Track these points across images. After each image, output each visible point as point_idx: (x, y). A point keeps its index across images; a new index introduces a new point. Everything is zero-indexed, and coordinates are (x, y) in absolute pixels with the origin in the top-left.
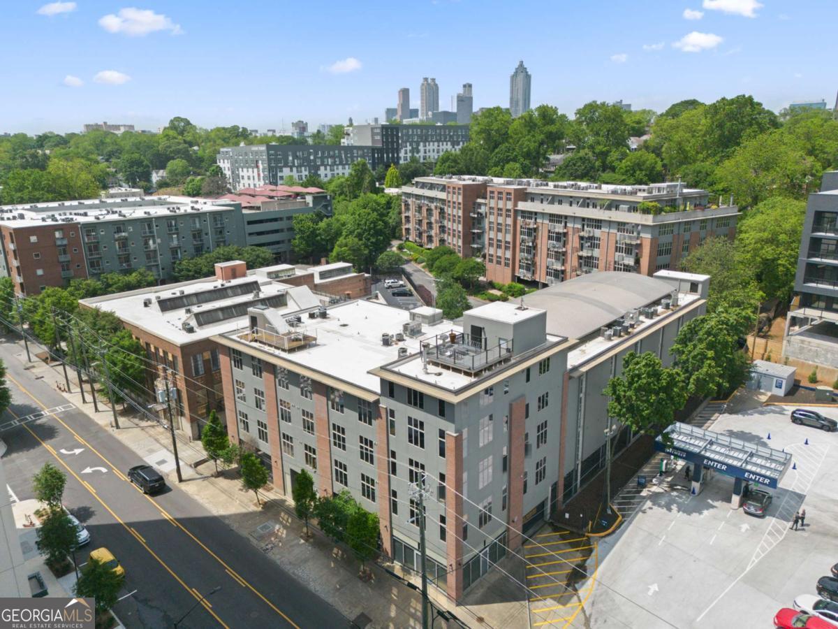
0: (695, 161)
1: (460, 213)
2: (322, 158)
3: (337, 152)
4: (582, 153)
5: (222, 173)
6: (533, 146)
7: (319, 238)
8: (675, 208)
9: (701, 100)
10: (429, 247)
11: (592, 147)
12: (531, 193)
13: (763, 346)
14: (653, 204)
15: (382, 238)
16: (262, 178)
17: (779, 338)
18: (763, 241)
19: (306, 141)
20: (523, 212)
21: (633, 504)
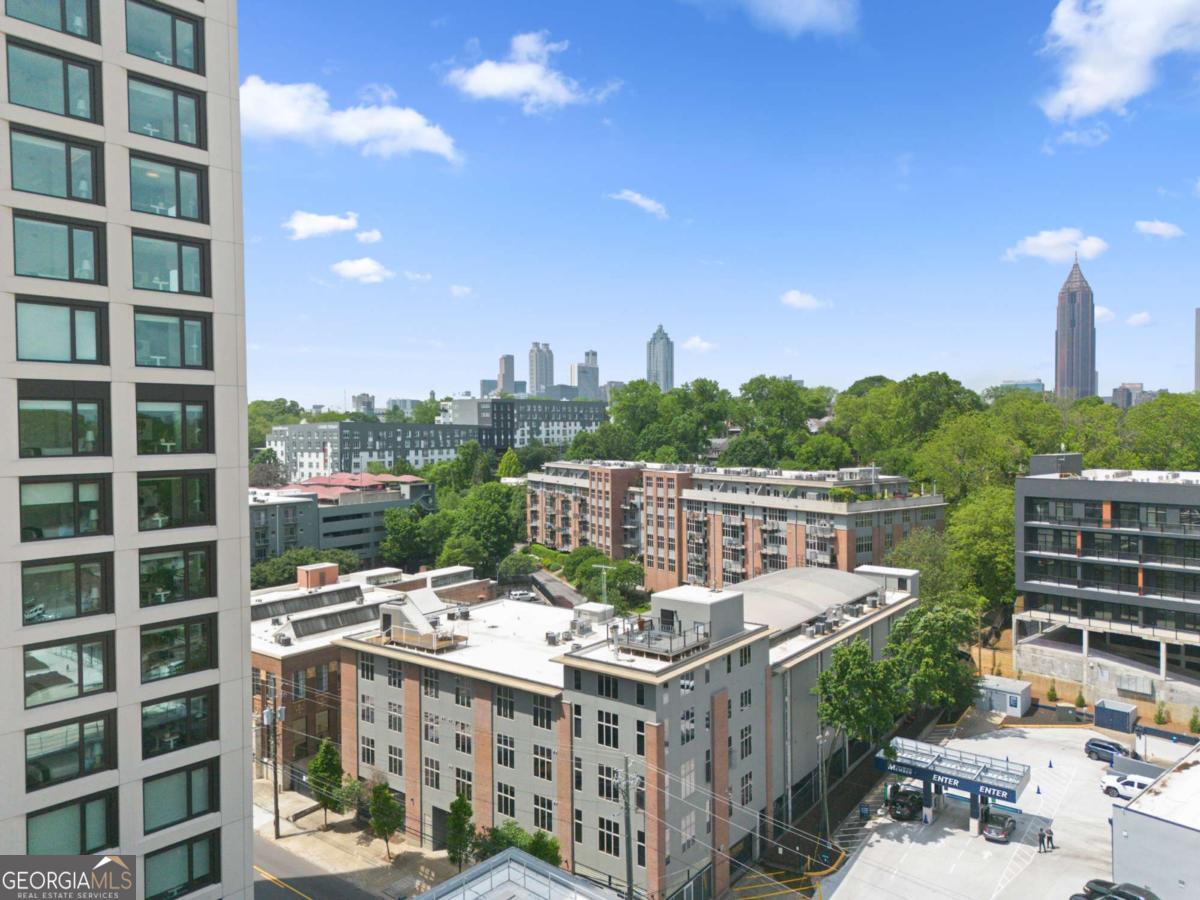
0: (889, 447)
1: (608, 504)
2: (413, 441)
3: (432, 432)
4: (752, 436)
5: (274, 458)
6: (691, 426)
7: (418, 539)
8: (871, 496)
9: (889, 376)
10: (565, 549)
11: (762, 429)
12: (697, 480)
13: (991, 658)
14: (845, 490)
15: (505, 537)
16: (329, 464)
17: (1008, 650)
18: (975, 535)
19: (378, 420)
20: (689, 502)
21: (857, 838)
